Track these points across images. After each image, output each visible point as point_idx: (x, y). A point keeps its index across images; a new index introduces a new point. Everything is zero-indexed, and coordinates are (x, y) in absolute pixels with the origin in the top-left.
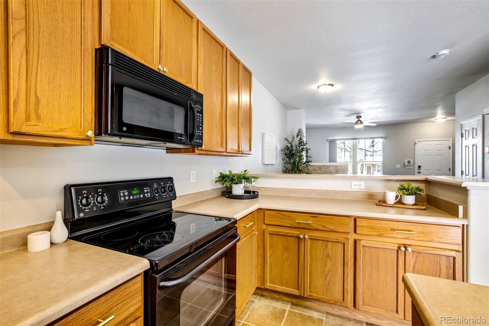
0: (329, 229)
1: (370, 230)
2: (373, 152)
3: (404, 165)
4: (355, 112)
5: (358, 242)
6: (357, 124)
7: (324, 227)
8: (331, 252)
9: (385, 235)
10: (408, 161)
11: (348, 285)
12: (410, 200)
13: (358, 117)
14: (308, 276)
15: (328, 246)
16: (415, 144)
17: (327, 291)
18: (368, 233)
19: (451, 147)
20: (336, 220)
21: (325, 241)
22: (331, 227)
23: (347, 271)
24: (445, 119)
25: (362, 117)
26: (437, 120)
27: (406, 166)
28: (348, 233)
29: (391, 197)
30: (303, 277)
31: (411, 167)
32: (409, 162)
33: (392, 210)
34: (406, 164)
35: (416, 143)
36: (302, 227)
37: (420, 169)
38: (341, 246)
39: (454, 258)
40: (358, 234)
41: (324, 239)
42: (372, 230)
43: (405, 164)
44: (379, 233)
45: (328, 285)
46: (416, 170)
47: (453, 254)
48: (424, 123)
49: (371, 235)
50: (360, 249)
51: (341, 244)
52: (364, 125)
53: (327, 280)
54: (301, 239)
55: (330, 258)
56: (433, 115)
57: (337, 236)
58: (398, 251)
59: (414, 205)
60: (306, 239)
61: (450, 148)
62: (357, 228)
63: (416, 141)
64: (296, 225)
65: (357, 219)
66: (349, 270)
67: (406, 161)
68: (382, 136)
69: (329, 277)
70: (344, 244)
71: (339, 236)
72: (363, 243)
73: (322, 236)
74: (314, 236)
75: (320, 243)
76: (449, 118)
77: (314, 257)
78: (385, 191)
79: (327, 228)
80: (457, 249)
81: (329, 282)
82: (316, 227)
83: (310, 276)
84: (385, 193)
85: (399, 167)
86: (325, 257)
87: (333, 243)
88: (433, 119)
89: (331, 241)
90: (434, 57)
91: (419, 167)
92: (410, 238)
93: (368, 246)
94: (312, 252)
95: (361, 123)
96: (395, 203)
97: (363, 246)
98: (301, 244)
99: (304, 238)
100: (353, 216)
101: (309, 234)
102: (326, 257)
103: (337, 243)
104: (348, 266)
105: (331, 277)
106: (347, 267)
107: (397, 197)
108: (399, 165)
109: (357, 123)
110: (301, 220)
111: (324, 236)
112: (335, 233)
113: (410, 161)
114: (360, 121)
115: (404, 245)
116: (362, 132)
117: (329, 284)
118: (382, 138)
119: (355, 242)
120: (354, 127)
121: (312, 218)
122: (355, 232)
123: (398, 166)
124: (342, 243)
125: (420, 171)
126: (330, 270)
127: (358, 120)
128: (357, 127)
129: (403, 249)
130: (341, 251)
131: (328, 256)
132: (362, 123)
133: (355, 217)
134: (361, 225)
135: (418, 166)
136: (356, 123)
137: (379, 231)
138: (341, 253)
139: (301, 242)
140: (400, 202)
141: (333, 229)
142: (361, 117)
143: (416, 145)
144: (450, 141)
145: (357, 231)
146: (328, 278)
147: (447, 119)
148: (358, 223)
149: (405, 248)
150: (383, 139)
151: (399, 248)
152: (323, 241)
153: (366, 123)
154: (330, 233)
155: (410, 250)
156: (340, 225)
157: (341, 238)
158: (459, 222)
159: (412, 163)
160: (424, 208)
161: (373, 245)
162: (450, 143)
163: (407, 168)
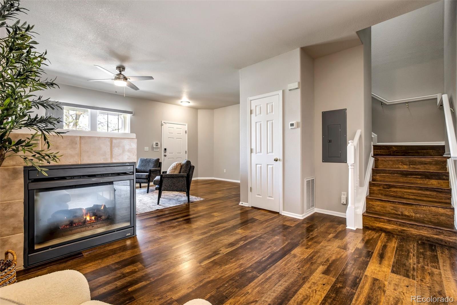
2: (118, 129)
3: (153, 148)
10: (156, 143)
16: (162, 125)
19: (187, 132)
24: (188, 104)
26: (181, 103)
27: (154, 149)
31: (158, 150)
32: (157, 144)
34: (154, 146)
37: (165, 152)
46: (163, 153)
61: (186, 132)
63: (163, 122)
67: (154, 143)
85: (148, 150)
88: (179, 102)
108: (148, 147)
113: (158, 143)
125: (166, 154)
135: (164, 149)
143: (162, 126)
144: (186, 126)
147: (190, 103)
159: (159, 146)
162: (186, 128)
163: (154, 150)
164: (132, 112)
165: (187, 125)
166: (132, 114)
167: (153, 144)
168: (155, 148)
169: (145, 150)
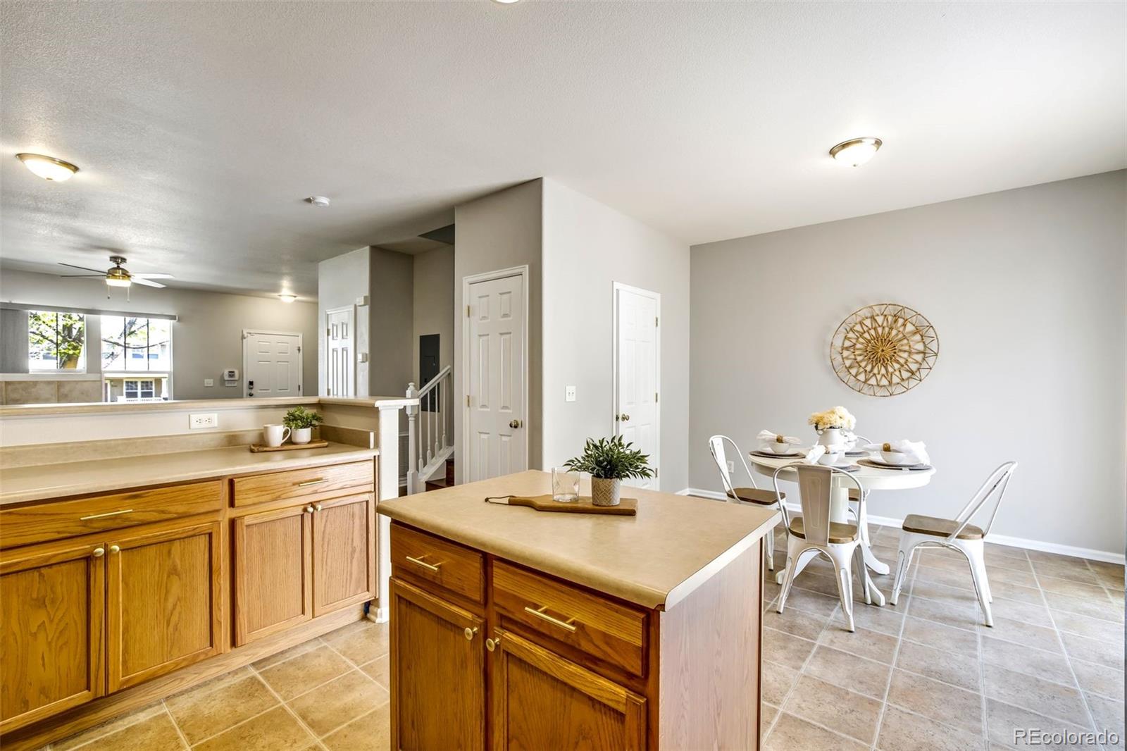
0: (175, 513)
1: (260, 493)
3: (223, 381)
4: (112, 246)
5: (238, 522)
6: (114, 275)
7: (163, 512)
8: (181, 561)
9: (283, 496)
10: (230, 372)
11: (221, 610)
12: (304, 435)
13: (114, 259)
14: (119, 638)
15: (173, 551)
16: (243, 337)
17: (171, 648)
18: (256, 500)
19: (301, 348)
20: (191, 491)
21: (165, 543)
22: (181, 509)
23: (217, 584)
24: (294, 299)
25: (127, 261)
26: (281, 298)
27: (226, 382)
28: (217, 511)
29: (277, 434)
30: (103, 648)
31: (235, 385)
32: (231, 374)
33: (278, 456)
34: (226, 378)
35: (246, 336)
36: (99, 528)
37: (252, 388)
38: (203, 541)
39: (367, 502)
40: (238, 507)
41: (161, 540)
42: (263, 493)
43: (223, 377)
44: (274, 496)
45: (174, 634)
46: (246, 390)
47: (366, 497)
48: (264, 299)
49: (261, 503)
50: (241, 533)
51: (203, 536)
52: (132, 283)
53: (172, 624)
54: (97, 558)
55: (178, 575)
56: (276, 288)
57: (193, 523)
58: (302, 516)
59: (309, 443)
60: (114, 553)
61: (299, 350)
62: (236, 497)
63: (245, 333)
64: (79, 530)
65: (236, 480)
66: (222, 582)
67: (226, 372)
68: (173, 314)
69: (177, 615)
70: (210, 535)
71: (198, 522)
72: (247, 521)
73: (158, 533)
74: (136, 540)
75: (151, 552)
76: (300, 298)
77: (134, 586)
78: (266, 426)
79: (170, 513)
80: (369, 490)
81: (177, 626)
82: (141, 518)
83: (125, 636)
84: (266, 428)
85: (211, 385)
86: (165, 576)
87: (186, 540)
88: (275, 295)
89: (179, 539)
90: (309, 200)
91: (251, 383)
92: (319, 491)
93: (256, 524)
94: (131, 578)
95: (126, 275)
96: (282, 445)
97: (248, 526)
98: (95, 571)
99: (107, 553)
100: (224, 477)
101: (120, 541)
102: (169, 576)
103: (194, 538)
104: (220, 574)
105: (180, 613)
106: (218, 576)
107: (286, 433)
108: (212, 380)
109: (111, 273)
110: (94, 514)
111: (164, 532)
112: (187, 520)
113: (233, 372)
114: (122, 269)
115: (311, 503)
116: (128, 300)
117: (177, 629)
118: (173, 318)
119: (233, 523)
120: (105, 282)
121: (127, 501)
122: (232, 504)
123: (209, 382)
124: (205, 534)
125: (253, 392)
126: (179, 599)
127: (116, 266)
128: (111, 282)
129: (311, 510)
130: (205, 550)
131: (174, 571)
132: (129, 276)
133: (231, 477)
134: (243, 489)
135: (248, 382)
136: (109, 273)
137: (275, 491)
138: (204, 554)
139: (95, 566)
140: (289, 442)
141: (185, 513)
142: (124, 260)
143: (244, 340)
144: (299, 337)
145: (237, 503)
146: (174, 619)
147: (297, 298)
148: (237, 487)
149: (313, 506)
150: (175, 321)
151: (305, 510)
152: (159, 545)
153: (138, 278)
154: (180, 521)
155: (319, 507)
156: (200, 501)
157: (204, 524)
158: (368, 454)
159: (237, 377)
160: (326, 444)
161: (266, 519)
162: (299, 341)
163: (227, 385)
164: (175, 316)
165: (301, 336)
166: (175, 319)
167: (223, 374)
168: (228, 380)
169: (206, 385)
